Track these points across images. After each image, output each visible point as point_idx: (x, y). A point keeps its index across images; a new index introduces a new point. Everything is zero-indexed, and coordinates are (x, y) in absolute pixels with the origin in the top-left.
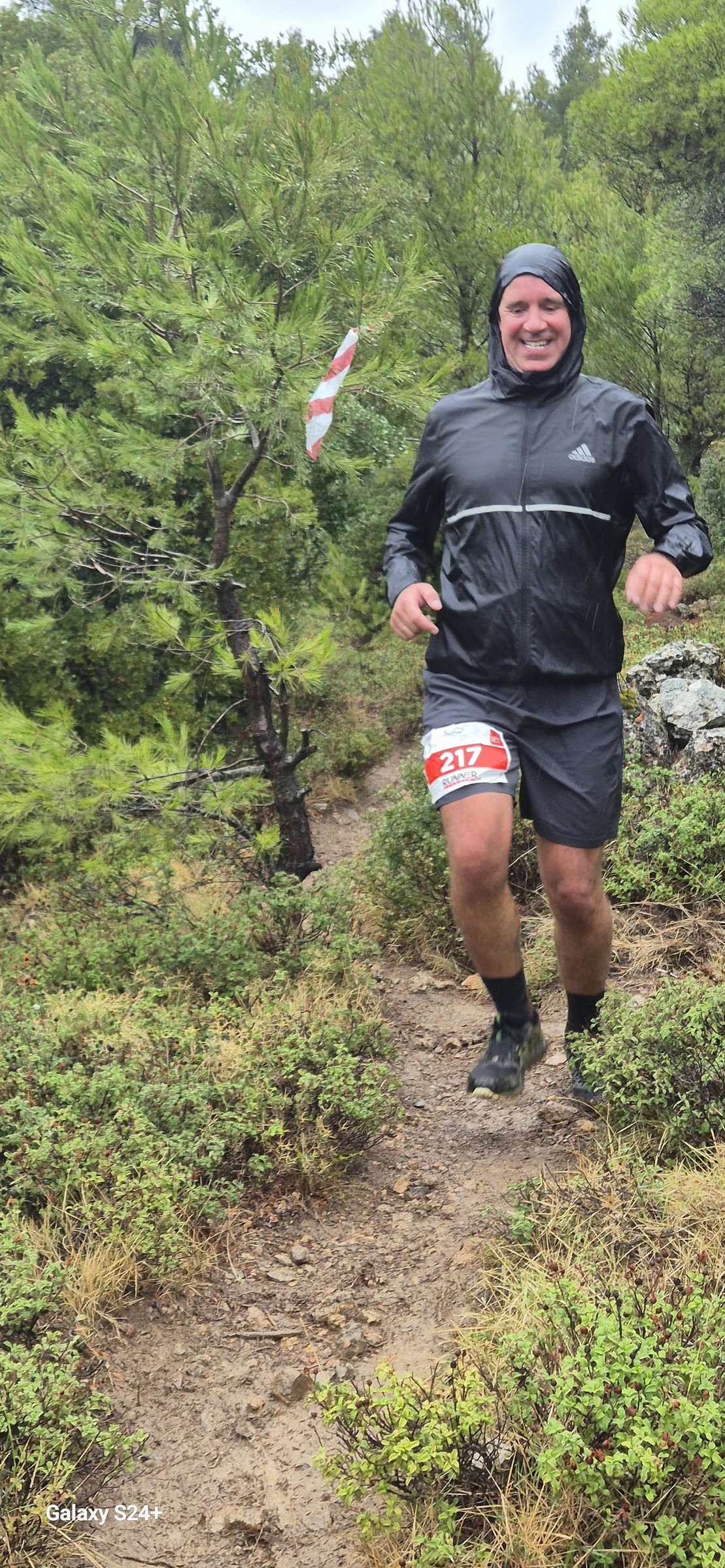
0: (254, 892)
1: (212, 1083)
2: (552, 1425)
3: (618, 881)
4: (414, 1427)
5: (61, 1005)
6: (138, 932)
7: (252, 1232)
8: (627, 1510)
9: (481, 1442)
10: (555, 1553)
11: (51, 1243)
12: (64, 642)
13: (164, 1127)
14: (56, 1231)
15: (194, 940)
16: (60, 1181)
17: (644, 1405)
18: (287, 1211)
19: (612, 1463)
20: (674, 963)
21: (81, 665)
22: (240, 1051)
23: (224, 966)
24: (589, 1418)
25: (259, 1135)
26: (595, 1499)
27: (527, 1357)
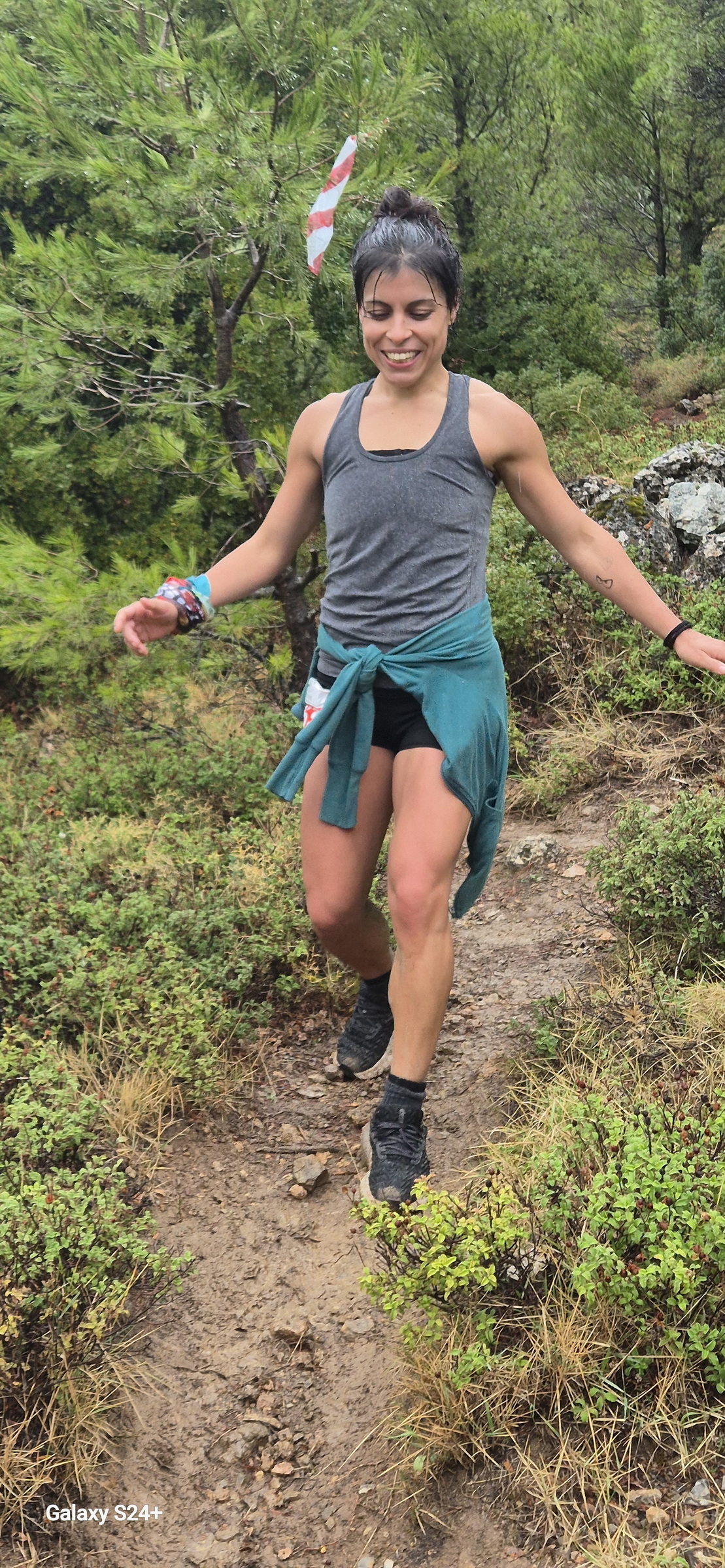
0: (268, 714)
1: (237, 907)
2: (586, 1240)
3: (630, 691)
4: (452, 1242)
5: (86, 832)
6: (157, 757)
7: (283, 1051)
8: (661, 1319)
9: (516, 1254)
10: (591, 1360)
11: (90, 1069)
12: (69, 466)
13: (192, 952)
14: (94, 1056)
15: (212, 763)
16: (95, 1009)
17: (676, 1218)
18: (315, 1029)
19: (646, 1275)
20: (687, 771)
21: (87, 487)
22: (263, 875)
23: (243, 788)
24: (621, 1231)
25: (285, 956)
26: (628, 1309)
27: (559, 1173)
